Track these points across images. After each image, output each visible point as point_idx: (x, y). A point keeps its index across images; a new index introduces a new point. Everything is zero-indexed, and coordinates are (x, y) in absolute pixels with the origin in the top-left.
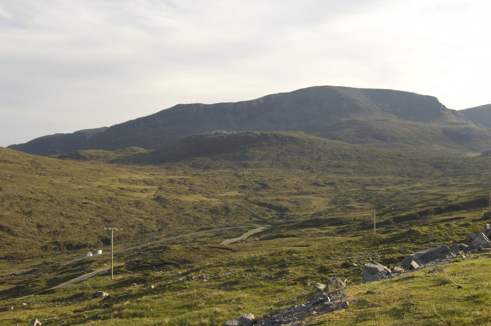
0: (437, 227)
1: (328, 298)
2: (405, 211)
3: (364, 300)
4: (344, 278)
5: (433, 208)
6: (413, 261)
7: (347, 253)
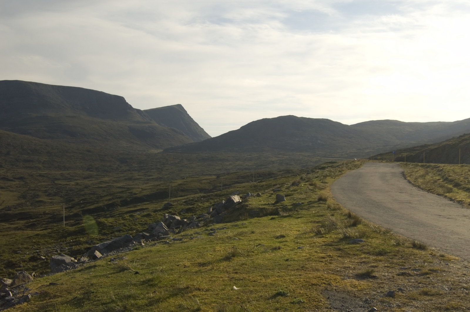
0: (122, 218)
1: (10, 292)
2: (94, 204)
3: (46, 292)
4: (32, 272)
5: (119, 200)
6: (96, 251)
7: (35, 247)
